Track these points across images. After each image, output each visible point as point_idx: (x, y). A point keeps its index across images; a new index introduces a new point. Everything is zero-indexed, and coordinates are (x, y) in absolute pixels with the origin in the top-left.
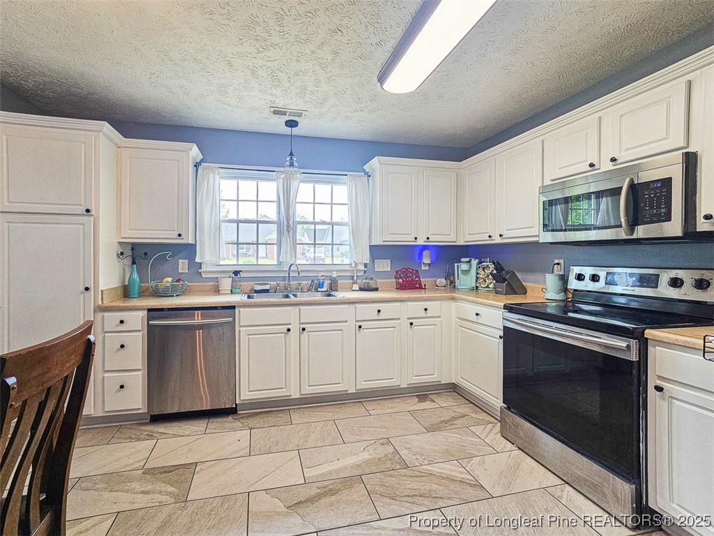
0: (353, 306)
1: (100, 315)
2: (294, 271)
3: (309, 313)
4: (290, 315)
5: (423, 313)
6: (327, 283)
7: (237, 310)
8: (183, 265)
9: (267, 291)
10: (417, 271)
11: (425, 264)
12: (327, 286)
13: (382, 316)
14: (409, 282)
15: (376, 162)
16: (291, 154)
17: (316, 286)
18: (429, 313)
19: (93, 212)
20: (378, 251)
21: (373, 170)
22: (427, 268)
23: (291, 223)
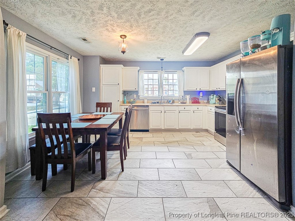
0: (178, 107)
1: (120, 107)
2: (163, 98)
3: (166, 108)
4: (161, 108)
5: (197, 109)
6: (172, 101)
7: (149, 106)
8: (135, 96)
9: (156, 103)
10: (198, 98)
11: (201, 96)
12: (171, 102)
13: (185, 109)
14: (195, 101)
15: (185, 68)
16: (162, 68)
17: (168, 102)
18: (199, 109)
19: (119, 84)
20: (186, 93)
21: (185, 70)
22: (202, 97)
23: (162, 85)
